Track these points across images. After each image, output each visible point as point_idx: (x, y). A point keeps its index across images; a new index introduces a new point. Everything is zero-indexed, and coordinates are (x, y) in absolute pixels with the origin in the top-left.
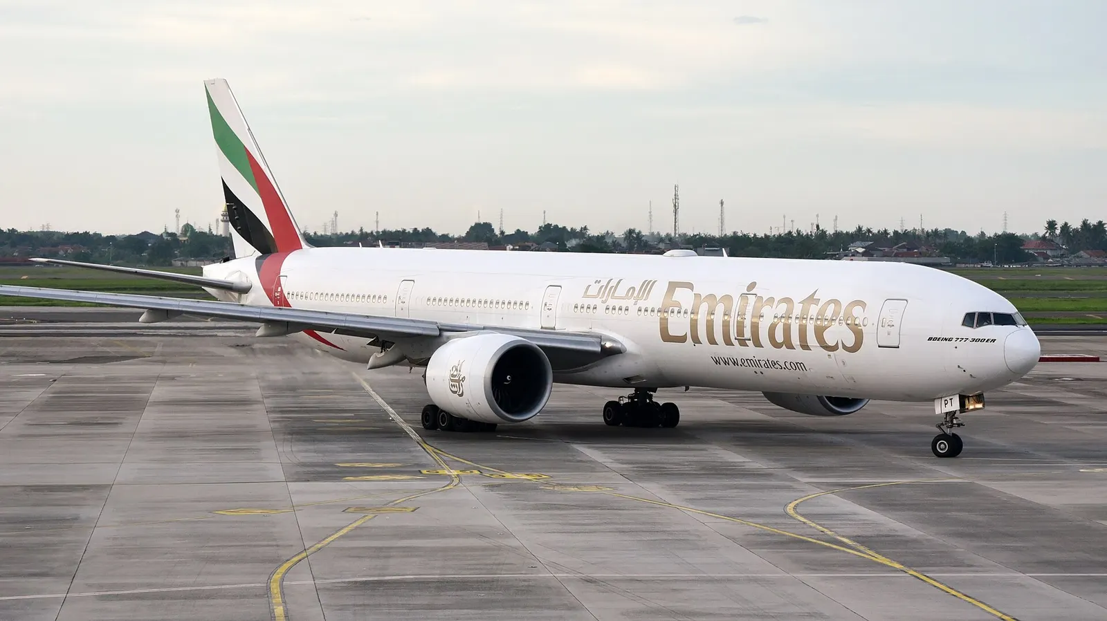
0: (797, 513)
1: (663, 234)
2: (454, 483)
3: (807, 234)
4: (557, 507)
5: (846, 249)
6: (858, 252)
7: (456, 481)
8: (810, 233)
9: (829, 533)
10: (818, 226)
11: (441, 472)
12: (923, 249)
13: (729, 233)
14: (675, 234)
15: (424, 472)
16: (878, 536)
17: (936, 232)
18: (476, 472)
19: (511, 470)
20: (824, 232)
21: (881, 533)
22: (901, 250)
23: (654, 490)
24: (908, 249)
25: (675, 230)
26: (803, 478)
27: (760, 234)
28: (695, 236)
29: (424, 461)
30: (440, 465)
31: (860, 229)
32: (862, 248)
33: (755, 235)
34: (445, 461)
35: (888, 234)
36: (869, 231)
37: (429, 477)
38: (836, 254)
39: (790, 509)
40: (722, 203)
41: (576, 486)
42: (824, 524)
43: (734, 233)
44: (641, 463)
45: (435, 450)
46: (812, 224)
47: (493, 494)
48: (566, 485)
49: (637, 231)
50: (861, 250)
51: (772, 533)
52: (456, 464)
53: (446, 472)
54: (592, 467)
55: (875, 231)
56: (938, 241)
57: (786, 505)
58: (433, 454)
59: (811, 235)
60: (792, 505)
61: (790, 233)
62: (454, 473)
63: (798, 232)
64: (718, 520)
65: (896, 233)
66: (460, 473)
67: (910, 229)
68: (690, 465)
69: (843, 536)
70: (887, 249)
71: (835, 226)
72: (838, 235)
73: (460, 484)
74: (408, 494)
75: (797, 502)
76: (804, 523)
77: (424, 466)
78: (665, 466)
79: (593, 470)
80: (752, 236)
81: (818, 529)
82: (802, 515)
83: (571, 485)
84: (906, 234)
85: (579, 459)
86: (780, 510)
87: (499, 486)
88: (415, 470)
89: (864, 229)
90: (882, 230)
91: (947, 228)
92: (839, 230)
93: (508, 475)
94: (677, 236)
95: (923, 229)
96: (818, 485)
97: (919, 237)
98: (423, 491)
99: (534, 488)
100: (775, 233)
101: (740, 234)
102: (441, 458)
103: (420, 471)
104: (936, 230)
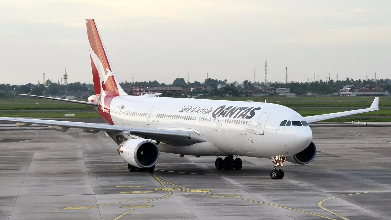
0: (322, 206)
1: (260, 83)
2: (169, 194)
3: (325, 82)
4: (216, 205)
5: (342, 88)
6: (347, 90)
7: (170, 193)
8: (326, 82)
9: (337, 215)
10: (329, 78)
11: (163, 189)
12: (377, 88)
13: (290, 81)
14: (266, 82)
15: (156, 189)
16: (359, 216)
17: (382, 81)
18: (179, 189)
19: (194, 188)
20: (332, 81)
21: (360, 215)
22: (367, 89)
23: (259, 196)
24: (370, 88)
25: (266, 81)
26: (325, 191)
27: (304, 82)
28: (275, 83)
29: (156, 185)
30: (163, 186)
31: (348, 79)
32: (350, 88)
33: (301, 82)
34: (165, 185)
35: (361, 81)
36: (352, 80)
37: (158, 192)
38: (337, 91)
39: (319, 205)
40: (287, 68)
41: (223, 195)
42: (334, 211)
43: (292, 81)
44: (253, 185)
45: (161, 180)
46: (327, 77)
47: (187, 199)
48: (219, 195)
49: (249, 81)
50: (349, 89)
51: (311, 215)
52: (170, 186)
53: (166, 190)
54: (230, 186)
55: (355, 80)
56: (383, 84)
57: (317, 203)
58: (160, 182)
59: (327, 82)
60: (320, 203)
61: (317, 81)
62: (169, 190)
63: (321, 81)
64: (287, 210)
65: (364, 81)
66: (172, 190)
67: (370, 79)
68: (275, 185)
69: (343, 216)
70: (360, 88)
71: (337, 78)
72: (338, 82)
73: (172, 195)
74: (149, 199)
75: (322, 201)
76: (326, 211)
77: (156, 187)
78: (262, 186)
79: (231, 188)
80: (300, 83)
81: (331, 213)
82: (325, 207)
83: (221, 195)
84: (369, 81)
85: (225, 183)
86: (314, 205)
87: (189, 195)
88: (152, 189)
89: (350, 79)
90: (358, 80)
91: (387, 78)
92: (339, 80)
93: (193, 191)
94: (267, 83)
95: (376, 79)
96: (332, 194)
97: (375, 83)
98: (156, 198)
99: (205, 196)
100: (310, 81)
101: (294, 82)
102: (163, 183)
103: (154, 189)
104: (382, 79)
